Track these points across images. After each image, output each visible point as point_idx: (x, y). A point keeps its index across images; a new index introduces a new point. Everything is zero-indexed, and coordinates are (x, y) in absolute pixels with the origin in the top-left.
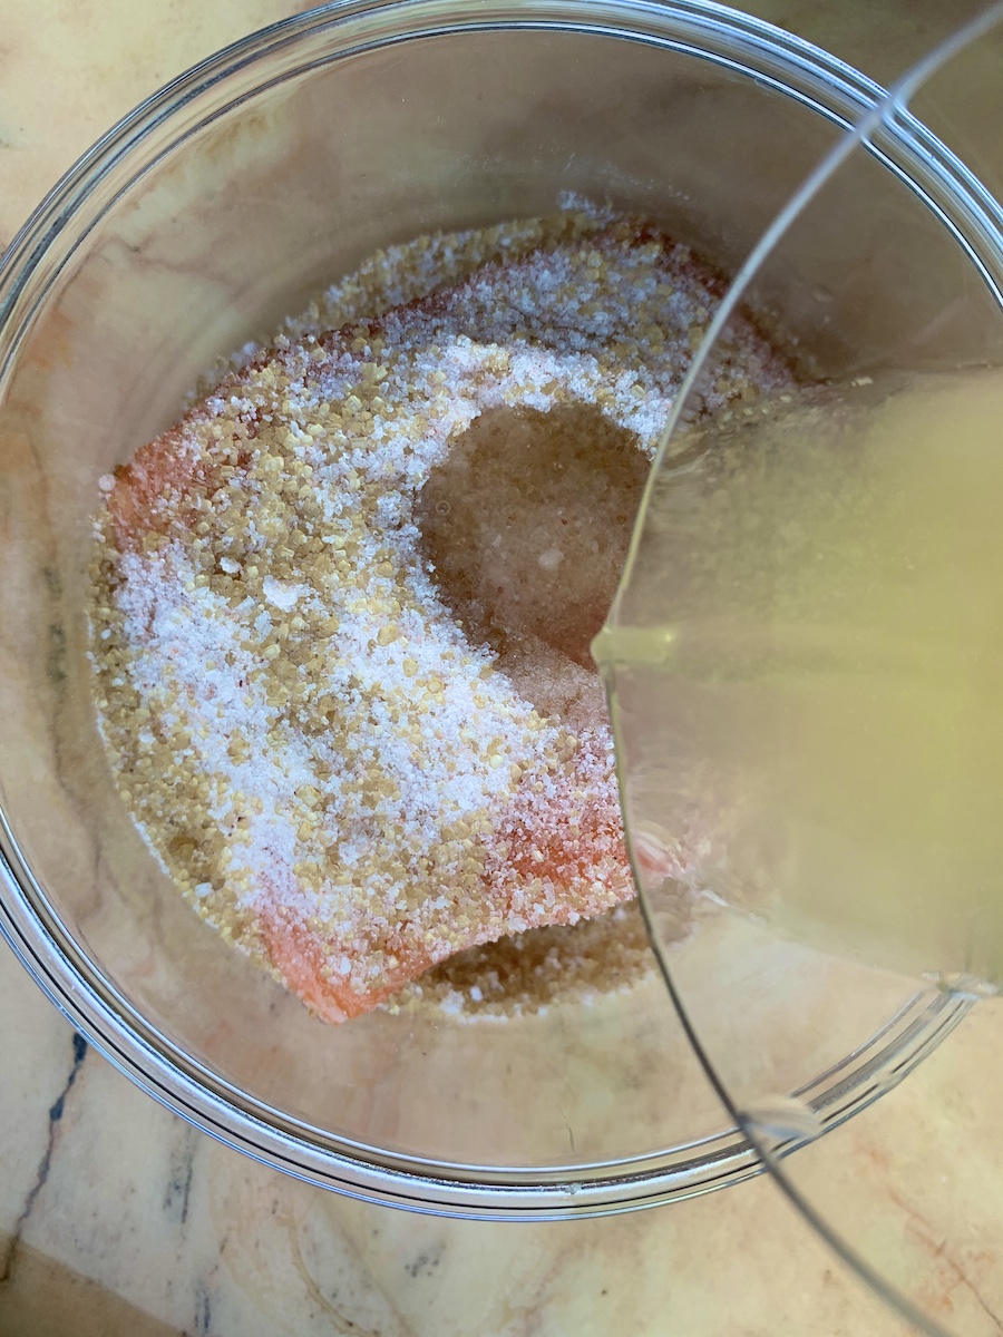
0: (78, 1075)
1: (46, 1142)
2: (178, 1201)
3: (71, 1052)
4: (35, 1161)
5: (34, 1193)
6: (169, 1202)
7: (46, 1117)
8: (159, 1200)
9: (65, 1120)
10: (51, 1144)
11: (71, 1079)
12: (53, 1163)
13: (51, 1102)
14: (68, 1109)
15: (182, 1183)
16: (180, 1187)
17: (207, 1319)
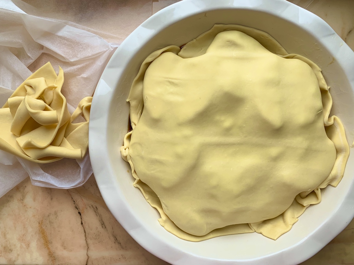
0: (82, 217)
1: (83, 228)
2: (104, 226)
3: (79, 215)
4: (83, 231)
5: (85, 235)
6: (102, 227)
7: (81, 225)
8: (101, 227)
9: (83, 224)
10: (84, 228)
11: (81, 218)
12: (85, 230)
13: (81, 223)
14: (83, 222)
15: (103, 223)
16: (103, 224)
17: (116, 239)
